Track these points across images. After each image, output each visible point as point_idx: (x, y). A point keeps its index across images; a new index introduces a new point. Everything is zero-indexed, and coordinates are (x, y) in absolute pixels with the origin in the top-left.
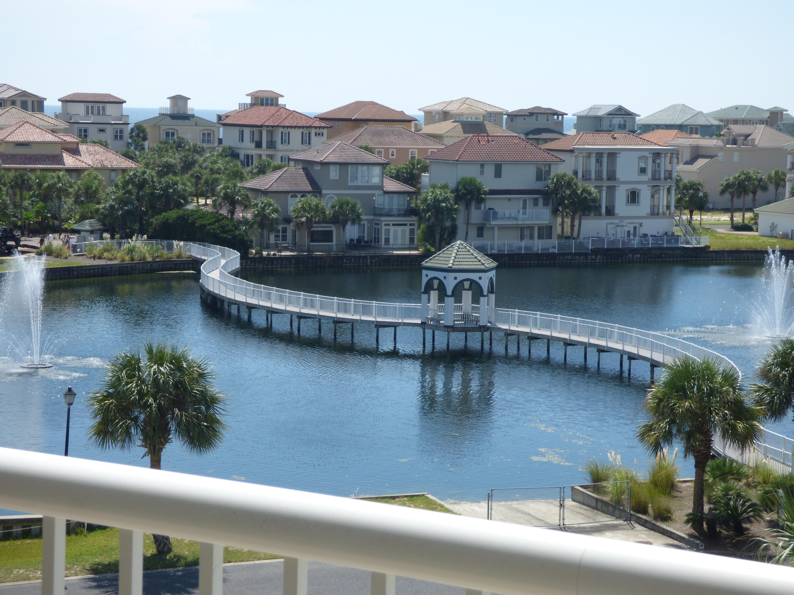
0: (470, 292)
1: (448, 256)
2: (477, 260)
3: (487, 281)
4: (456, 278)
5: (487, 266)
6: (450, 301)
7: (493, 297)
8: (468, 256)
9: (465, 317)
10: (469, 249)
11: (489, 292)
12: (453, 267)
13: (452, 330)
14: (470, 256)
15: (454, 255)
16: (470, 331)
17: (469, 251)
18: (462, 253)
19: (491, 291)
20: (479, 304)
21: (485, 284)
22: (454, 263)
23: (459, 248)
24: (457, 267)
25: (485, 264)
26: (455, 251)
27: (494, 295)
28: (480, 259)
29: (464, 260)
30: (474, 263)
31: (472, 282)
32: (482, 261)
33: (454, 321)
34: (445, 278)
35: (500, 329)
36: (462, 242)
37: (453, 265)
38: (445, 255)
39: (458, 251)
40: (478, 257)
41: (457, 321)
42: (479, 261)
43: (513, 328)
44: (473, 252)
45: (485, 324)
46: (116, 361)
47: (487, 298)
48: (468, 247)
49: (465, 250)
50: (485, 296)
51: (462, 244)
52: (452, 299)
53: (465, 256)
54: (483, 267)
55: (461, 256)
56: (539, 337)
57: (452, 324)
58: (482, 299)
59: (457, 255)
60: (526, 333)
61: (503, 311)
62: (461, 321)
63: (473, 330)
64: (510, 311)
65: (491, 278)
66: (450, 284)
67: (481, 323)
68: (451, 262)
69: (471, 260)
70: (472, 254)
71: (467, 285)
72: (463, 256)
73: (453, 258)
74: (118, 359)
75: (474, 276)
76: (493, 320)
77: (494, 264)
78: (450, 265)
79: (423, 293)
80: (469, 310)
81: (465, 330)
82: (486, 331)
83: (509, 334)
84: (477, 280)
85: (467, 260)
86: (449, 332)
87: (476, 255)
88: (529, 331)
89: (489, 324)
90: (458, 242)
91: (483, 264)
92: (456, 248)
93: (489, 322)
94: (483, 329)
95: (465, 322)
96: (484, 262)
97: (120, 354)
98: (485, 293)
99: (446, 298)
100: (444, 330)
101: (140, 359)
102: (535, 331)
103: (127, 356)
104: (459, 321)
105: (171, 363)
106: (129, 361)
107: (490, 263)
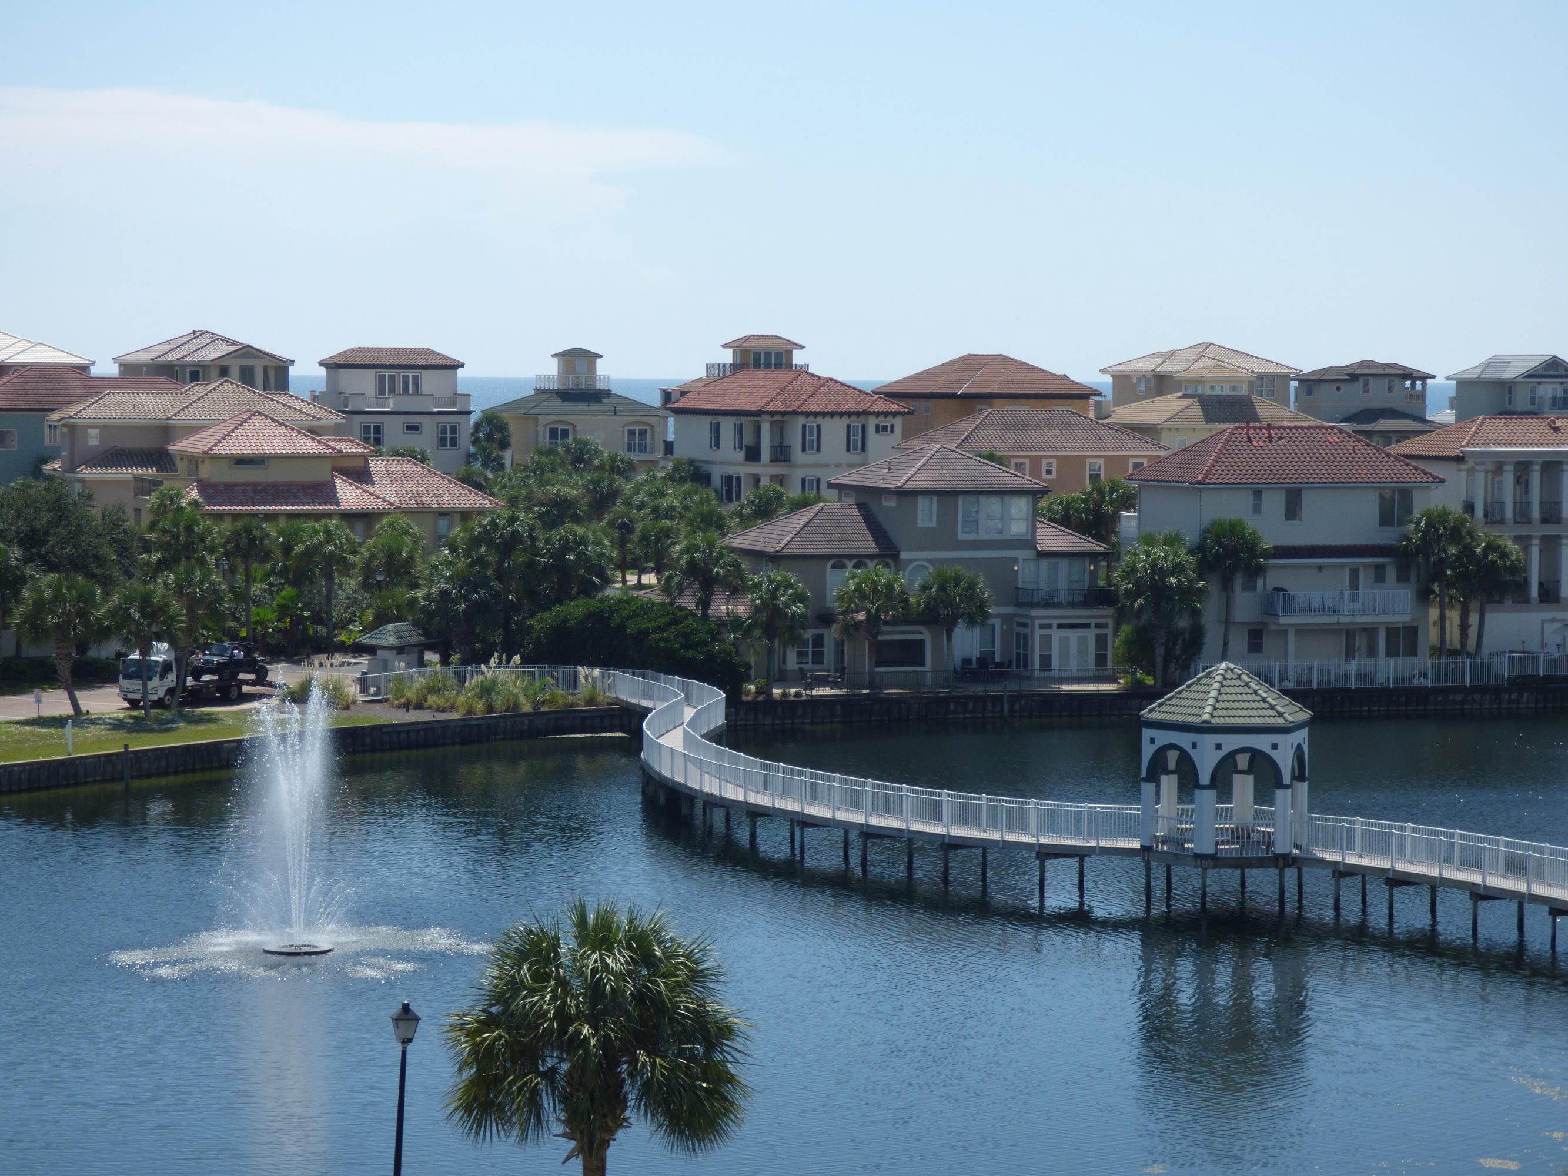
0: (1250, 779)
1: (1201, 696)
2: (1266, 706)
3: (1291, 753)
4: (1219, 747)
5: (1291, 719)
6: (1207, 798)
7: (1303, 787)
8: (1245, 697)
9: (1239, 835)
10: (1248, 680)
11: (1294, 778)
12: (1213, 721)
13: (1211, 864)
14: (1250, 697)
15: (1213, 694)
16: (1252, 866)
17: (1247, 685)
18: (1232, 690)
19: (1299, 776)
20: (1272, 805)
21: (1285, 760)
22: (1215, 713)
23: (1225, 679)
24: (1222, 721)
25: (1286, 715)
26: (1216, 685)
27: (1306, 784)
28: (1273, 703)
29: (1237, 705)
30: (1261, 713)
31: (1256, 756)
32: (1278, 708)
33: (1217, 843)
34: (1194, 745)
35: (1322, 861)
36: (1232, 666)
37: (1212, 716)
38: (1193, 695)
39: (1223, 686)
40: (1269, 700)
41: (1223, 843)
42: (1272, 707)
43: (1352, 860)
44: (1257, 688)
45: (1288, 851)
46: (505, 943)
47: (1290, 790)
48: (1244, 677)
49: (1238, 682)
50: (1287, 787)
51: (1232, 670)
52: (1211, 794)
53: (1240, 697)
54: (1281, 721)
55: (1230, 697)
56: (1413, 880)
57: (1212, 851)
58: (1279, 793)
59: (1220, 694)
60: (1383, 870)
61: (1327, 821)
62: (1233, 843)
63: (1260, 863)
64: (1344, 822)
65: (1299, 747)
66: (1206, 760)
67: (1279, 849)
68: (1208, 709)
69: (1254, 705)
70: (1255, 692)
71: (1243, 761)
72: (1235, 697)
73: (1211, 701)
74: (510, 938)
75: (1261, 742)
76: (1304, 842)
77: (1305, 715)
78: (1206, 717)
79: (1146, 780)
80: (1250, 818)
81: (1241, 864)
82: (1289, 866)
83: (1342, 872)
84: (1267, 749)
85: (1244, 705)
86: (1205, 870)
87: (1265, 695)
88: (1388, 866)
89: (1296, 851)
90: (1223, 665)
91: (1281, 715)
92: (1219, 678)
93: (1297, 846)
94: (1283, 861)
95: (1242, 847)
96: (1282, 710)
97: (515, 927)
98: (1287, 779)
99: (1197, 792)
100: (1194, 863)
101: (558, 939)
102: (1402, 867)
103: (531, 932)
104: (1228, 843)
105: (629, 947)
106: (536, 944)
107: (1295, 713)
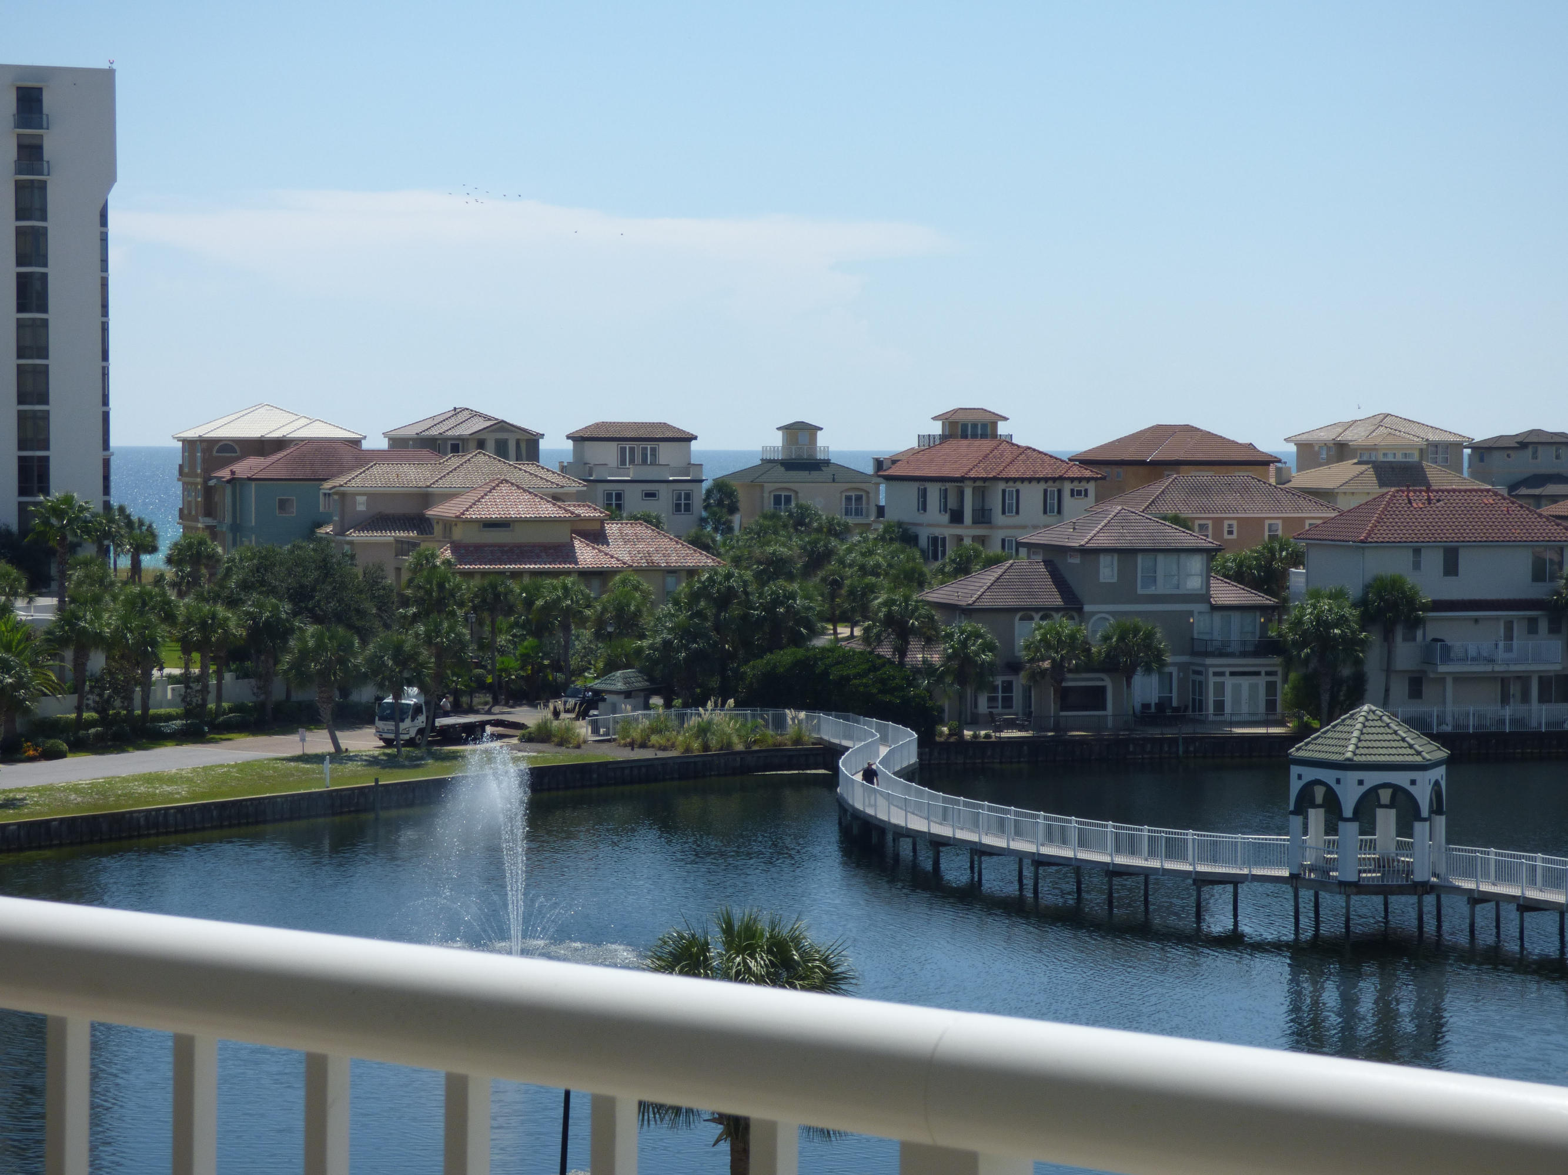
0: (1393, 812)
1: (1344, 736)
2: (1405, 745)
3: (1429, 788)
4: (1361, 782)
5: (1428, 757)
6: (1350, 830)
7: (1441, 821)
8: (1386, 737)
9: (1381, 864)
10: (1389, 721)
11: (1432, 812)
12: (1355, 758)
13: (1355, 890)
14: (1390, 737)
15: (1356, 734)
16: (1393, 894)
17: (1388, 725)
18: (1373, 730)
19: (1437, 809)
20: (1411, 837)
21: (1423, 795)
22: (1358, 752)
23: (1367, 720)
24: (1363, 759)
25: (1424, 754)
26: (1359, 726)
27: (1443, 818)
28: (1412, 742)
29: (1378, 744)
30: (1401, 751)
31: (1397, 790)
32: (1416, 746)
33: (1360, 872)
34: (1338, 781)
35: (1458, 889)
36: (1374, 708)
37: (1355, 754)
38: (1337, 735)
39: (1365, 726)
40: (1407, 739)
41: (1365, 871)
42: (1411, 746)
43: (1486, 887)
44: (1396, 728)
45: (1426, 879)
46: (661, 947)
47: (1428, 823)
48: (1385, 718)
49: (1379, 723)
50: (1425, 820)
51: (1374, 712)
52: (1354, 826)
53: (1380, 737)
54: (1418, 759)
55: (1371, 737)
56: (1542, 906)
57: (1353, 878)
58: (1418, 826)
59: (1362, 734)
60: (1514, 897)
61: (1462, 851)
62: (1374, 872)
63: (1401, 890)
64: (1478, 853)
65: (1437, 783)
66: (1349, 795)
67: (1418, 877)
68: (1351, 748)
69: (1394, 744)
70: (1395, 732)
71: (1385, 796)
72: (1376, 737)
73: (1354, 741)
74: (665, 943)
75: (1401, 779)
76: (1442, 869)
77: (1443, 754)
78: (1349, 755)
79: (1292, 813)
80: (1392, 848)
81: (1384, 890)
82: (1428, 893)
83: (1476, 899)
84: (1406, 785)
85: (1384, 744)
86: (1348, 896)
87: (1404, 735)
88: (1519, 894)
89: (1434, 880)
90: (1366, 708)
91: (1419, 753)
92: (1361, 719)
93: (1434, 875)
94: (1422, 889)
95: (1383, 874)
96: (1420, 749)
97: (668, 933)
98: (1425, 813)
99: (1341, 825)
100: (1338, 890)
101: (707, 944)
102: (1533, 894)
103: (683, 938)
104: (1370, 871)
105: (770, 952)
106: (687, 948)
107: (1432, 752)
